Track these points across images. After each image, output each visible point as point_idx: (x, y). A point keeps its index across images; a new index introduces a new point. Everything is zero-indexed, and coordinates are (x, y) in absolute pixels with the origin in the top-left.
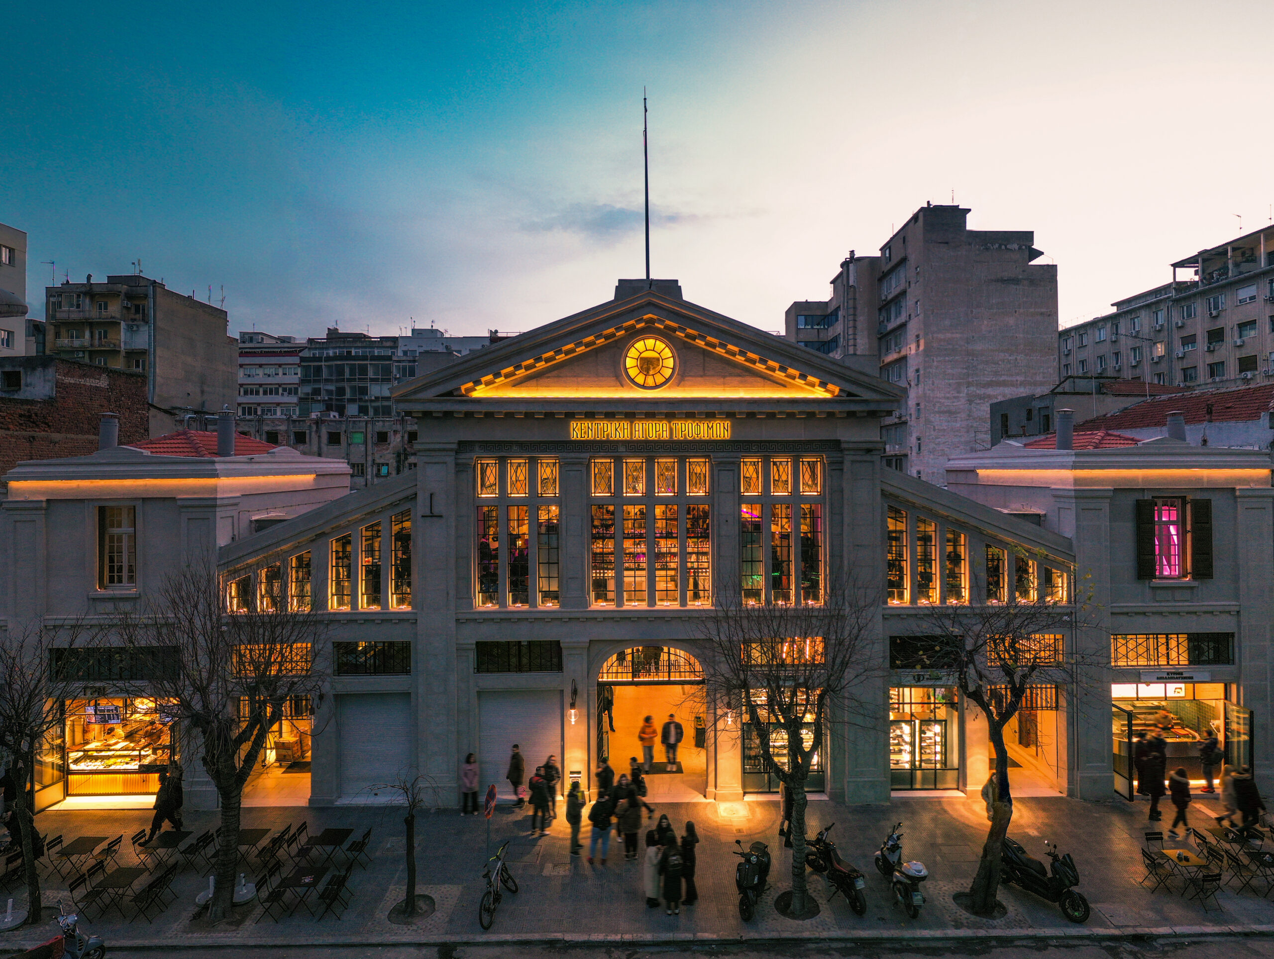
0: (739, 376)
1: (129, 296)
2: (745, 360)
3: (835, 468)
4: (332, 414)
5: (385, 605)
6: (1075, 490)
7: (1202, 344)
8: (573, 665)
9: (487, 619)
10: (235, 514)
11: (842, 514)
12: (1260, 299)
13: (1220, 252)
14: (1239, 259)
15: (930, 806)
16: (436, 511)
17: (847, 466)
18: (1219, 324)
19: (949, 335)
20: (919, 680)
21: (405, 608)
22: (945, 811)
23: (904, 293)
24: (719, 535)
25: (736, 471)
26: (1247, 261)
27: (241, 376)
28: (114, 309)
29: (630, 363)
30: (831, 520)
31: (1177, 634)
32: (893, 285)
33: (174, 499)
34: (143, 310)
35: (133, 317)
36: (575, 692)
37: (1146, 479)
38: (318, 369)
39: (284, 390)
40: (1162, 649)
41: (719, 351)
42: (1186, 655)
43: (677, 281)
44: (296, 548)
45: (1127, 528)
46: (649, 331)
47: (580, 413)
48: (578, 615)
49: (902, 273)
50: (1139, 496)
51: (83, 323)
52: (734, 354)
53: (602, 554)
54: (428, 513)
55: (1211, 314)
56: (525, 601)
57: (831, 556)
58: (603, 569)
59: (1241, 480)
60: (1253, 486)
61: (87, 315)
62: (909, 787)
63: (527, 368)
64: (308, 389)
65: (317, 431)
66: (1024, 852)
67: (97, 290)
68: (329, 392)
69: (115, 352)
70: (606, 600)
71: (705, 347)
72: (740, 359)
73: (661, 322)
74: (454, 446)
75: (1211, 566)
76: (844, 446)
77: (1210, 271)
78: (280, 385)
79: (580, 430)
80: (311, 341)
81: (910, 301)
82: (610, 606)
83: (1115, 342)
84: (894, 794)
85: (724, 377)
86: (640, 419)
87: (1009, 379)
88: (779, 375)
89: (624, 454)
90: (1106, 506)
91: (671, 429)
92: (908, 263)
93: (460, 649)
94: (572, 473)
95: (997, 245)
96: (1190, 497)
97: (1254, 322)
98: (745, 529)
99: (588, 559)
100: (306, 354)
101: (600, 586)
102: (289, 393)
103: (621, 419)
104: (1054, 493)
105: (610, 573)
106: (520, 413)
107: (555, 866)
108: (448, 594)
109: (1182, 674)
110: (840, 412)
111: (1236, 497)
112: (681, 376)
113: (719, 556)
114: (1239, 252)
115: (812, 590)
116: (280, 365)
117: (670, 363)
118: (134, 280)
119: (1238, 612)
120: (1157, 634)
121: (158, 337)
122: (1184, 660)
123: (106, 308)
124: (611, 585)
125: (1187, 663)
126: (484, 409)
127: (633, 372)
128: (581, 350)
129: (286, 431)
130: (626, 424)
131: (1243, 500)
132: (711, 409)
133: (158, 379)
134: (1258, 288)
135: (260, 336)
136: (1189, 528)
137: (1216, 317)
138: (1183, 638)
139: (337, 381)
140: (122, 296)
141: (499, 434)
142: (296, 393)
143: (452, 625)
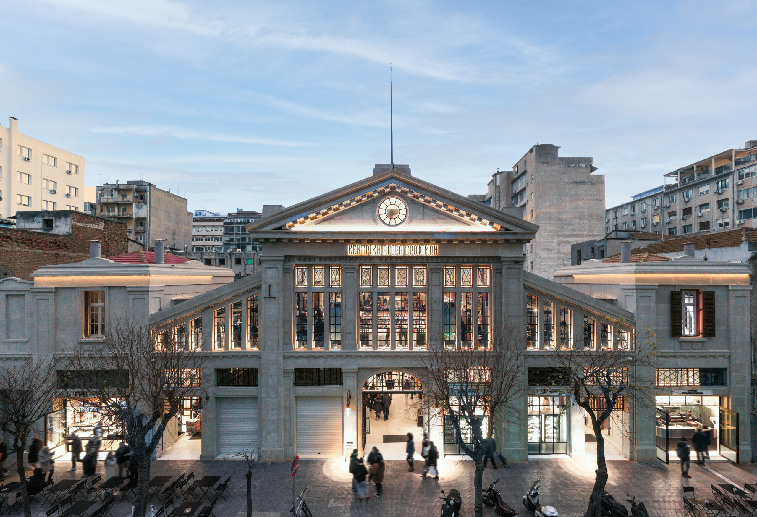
0: (443, 219)
1: (137, 191)
2: (447, 210)
3: (497, 273)
4: (238, 250)
5: (244, 348)
6: (636, 285)
7: (679, 216)
8: (349, 382)
9: (301, 356)
10: (162, 296)
11: (501, 298)
12: (712, 192)
13: (690, 169)
14: (700, 172)
15: (551, 465)
16: (272, 295)
17: (504, 271)
18: (689, 205)
19: (548, 210)
20: (545, 392)
21: (255, 349)
22: (561, 468)
23: (525, 189)
24: (432, 310)
25: (441, 273)
26: (704, 173)
27: (194, 232)
28: (130, 197)
29: (382, 211)
30: (495, 302)
31: (693, 368)
32: (519, 184)
33: (125, 287)
34: (144, 198)
35: (139, 201)
36: (350, 397)
37: (677, 279)
38: (232, 229)
39: (216, 238)
40: (685, 377)
41: (433, 205)
42: (698, 380)
43: (408, 166)
44: (194, 315)
45: (666, 307)
46: (392, 193)
47: (353, 240)
48: (352, 354)
49: (524, 179)
50: (673, 289)
51: (114, 204)
52: (440, 207)
53: (366, 319)
54: (268, 296)
55: (685, 200)
56: (322, 346)
57: (495, 322)
58: (366, 328)
59: (732, 280)
60: (739, 284)
61: (116, 200)
62: (538, 453)
63: (324, 214)
64: (227, 238)
65: (230, 259)
66: (612, 498)
67: (121, 187)
68: (238, 240)
69: (130, 219)
70: (368, 345)
71: (424, 203)
72: (444, 209)
73: (400, 188)
74: (282, 258)
75: (714, 330)
76: (502, 259)
77: (684, 178)
78: (213, 236)
79: (353, 250)
80: (229, 214)
81: (528, 193)
82: (369, 349)
83: (633, 215)
84: (531, 457)
85: (435, 220)
86: (387, 243)
87: (580, 233)
88: (466, 218)
89: (378, 264)
90: (653, 294)
91: (404, 249)
92: (527, 174)
93: (286, 373)
94: (349, 274)
95: (574, 165)
96: (702, 290)
97: (708, 204)
98: (446, 307)
99: (357, 323)
100: (227, 221)
101: (365, 339)
102: (218, 240)
103: (376, 243)
104: (622, 287)
105: (370, 331)
106: (319, 239)
107: (335, 500)
108: (279, 342)
109: (696, 391)
110: (501, 240)
111: (729, 290)
112: (411, 217)
113: (432, 322)
114: (700, 168)
115: (483, 341)
116: (213, 226)
117: (404, 212)
118: (139, 183)
119: (729, 356)
120: (682, 368)
121: (151, 211)
122: (697, 383)
123: (126, 196)
124: (370, 337)
125: (698, 385)
126: (299, 237)
127: (383, 217)
128: (354, 204)
129: (215, 259)
130: (378, 246)
131: (733, 292)
132: (427, 237)
133: (151, 232)
134: (710, 186)
135: (205, 212)
136: (701, 307)
137: (688, 202)
138: (696, 371)
139: (242, 234)
140: (134, 190)
141: (308, 252)
142: (221, 240)
143: (281, 358)
